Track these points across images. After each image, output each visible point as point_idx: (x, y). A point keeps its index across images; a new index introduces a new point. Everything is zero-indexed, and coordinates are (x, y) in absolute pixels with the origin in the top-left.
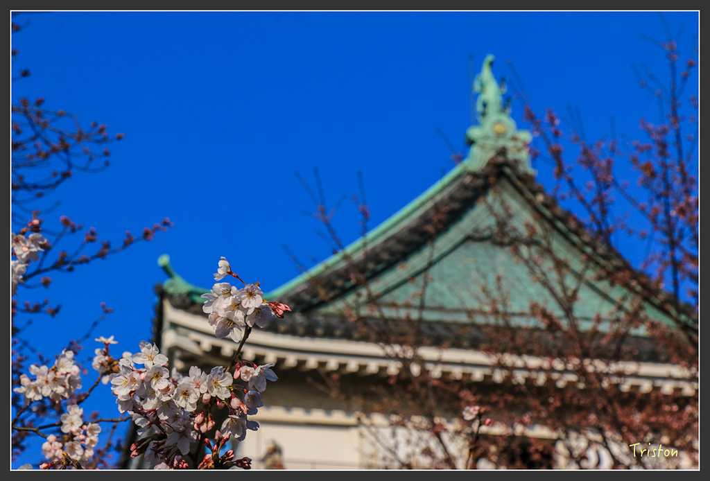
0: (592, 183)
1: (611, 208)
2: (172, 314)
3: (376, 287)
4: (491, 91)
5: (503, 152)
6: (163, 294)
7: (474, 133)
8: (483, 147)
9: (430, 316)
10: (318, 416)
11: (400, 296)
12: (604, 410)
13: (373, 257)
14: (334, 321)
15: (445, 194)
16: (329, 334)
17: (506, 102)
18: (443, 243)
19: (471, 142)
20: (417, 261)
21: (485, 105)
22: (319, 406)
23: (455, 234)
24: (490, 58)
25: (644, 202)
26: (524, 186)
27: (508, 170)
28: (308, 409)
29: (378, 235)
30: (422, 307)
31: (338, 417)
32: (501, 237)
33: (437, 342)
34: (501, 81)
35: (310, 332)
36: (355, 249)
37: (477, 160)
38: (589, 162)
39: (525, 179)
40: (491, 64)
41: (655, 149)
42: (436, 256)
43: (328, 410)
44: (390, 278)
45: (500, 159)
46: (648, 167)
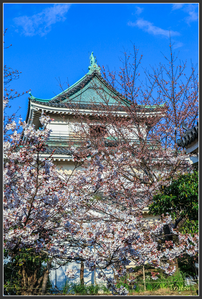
0: (111, 79)
1: (115, 84)
2: (32, 103)
3: (71, 97)
4: (93, 59)
5: (95, 71)
6: (30, 99)
7: (90, 67)
8: (91, 70)
9: (81, 103)
10: (60, 122)
11: (76, 99)
12: (113, 122)
13: (71, 92)
14: (63, 104)
15: (84, 79)
16: (62, 107)
17: (96, 61)
18: (84, 89)
19: (89, 69)
20: (79, 92)
21: (92, 62)
22: (61, 121)
23: (86, 87)
24: (93, 52)
25: (121, 83)
26: (99, 77)
27: (96, 74)
28: (59, 121)
29: (71, 88)
30: (80, 101)
31: (64, 123)
32: (95, 88)
33: (83, 108)
34: (95, 57)
35: (59, 107)
36: (66, 91)
37: (90, 73)
38: (110, 75)
39: (100, 76)
40: (93, 53)
41: (122, 73)
42: (83, 91)
43: (62, 122)
44: (74, 96)
45: (95, 72)
46: (121, 76)
